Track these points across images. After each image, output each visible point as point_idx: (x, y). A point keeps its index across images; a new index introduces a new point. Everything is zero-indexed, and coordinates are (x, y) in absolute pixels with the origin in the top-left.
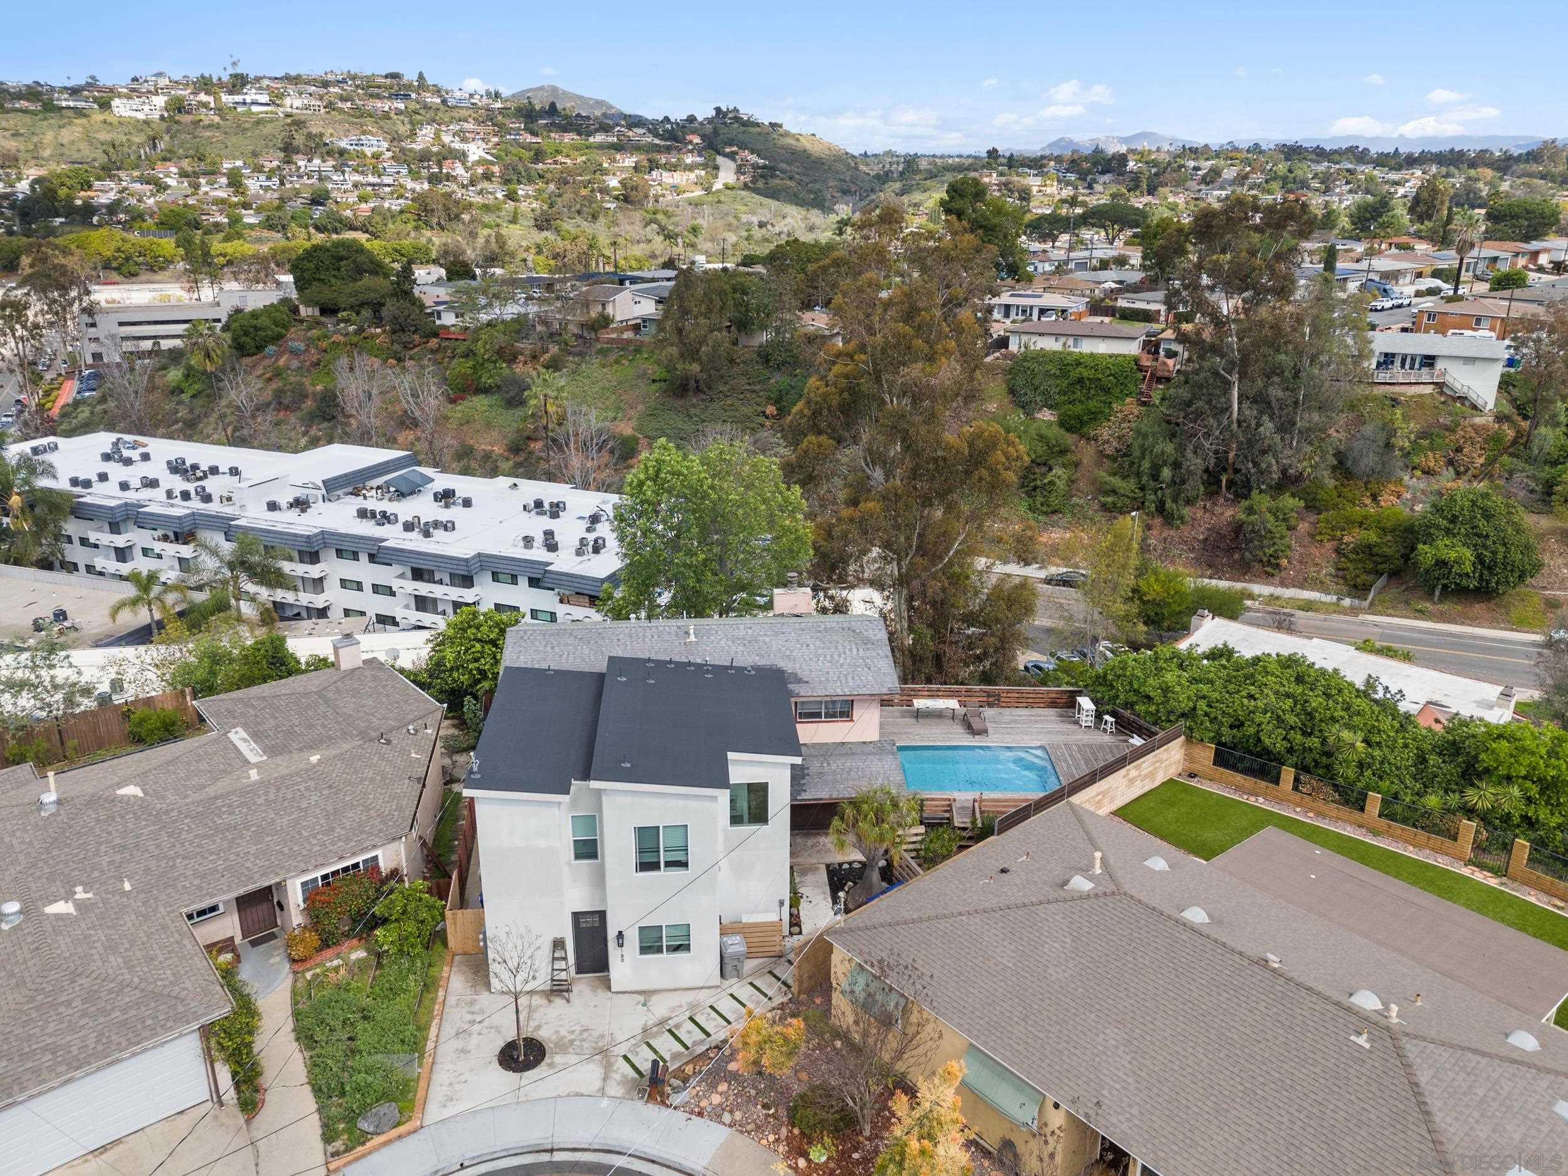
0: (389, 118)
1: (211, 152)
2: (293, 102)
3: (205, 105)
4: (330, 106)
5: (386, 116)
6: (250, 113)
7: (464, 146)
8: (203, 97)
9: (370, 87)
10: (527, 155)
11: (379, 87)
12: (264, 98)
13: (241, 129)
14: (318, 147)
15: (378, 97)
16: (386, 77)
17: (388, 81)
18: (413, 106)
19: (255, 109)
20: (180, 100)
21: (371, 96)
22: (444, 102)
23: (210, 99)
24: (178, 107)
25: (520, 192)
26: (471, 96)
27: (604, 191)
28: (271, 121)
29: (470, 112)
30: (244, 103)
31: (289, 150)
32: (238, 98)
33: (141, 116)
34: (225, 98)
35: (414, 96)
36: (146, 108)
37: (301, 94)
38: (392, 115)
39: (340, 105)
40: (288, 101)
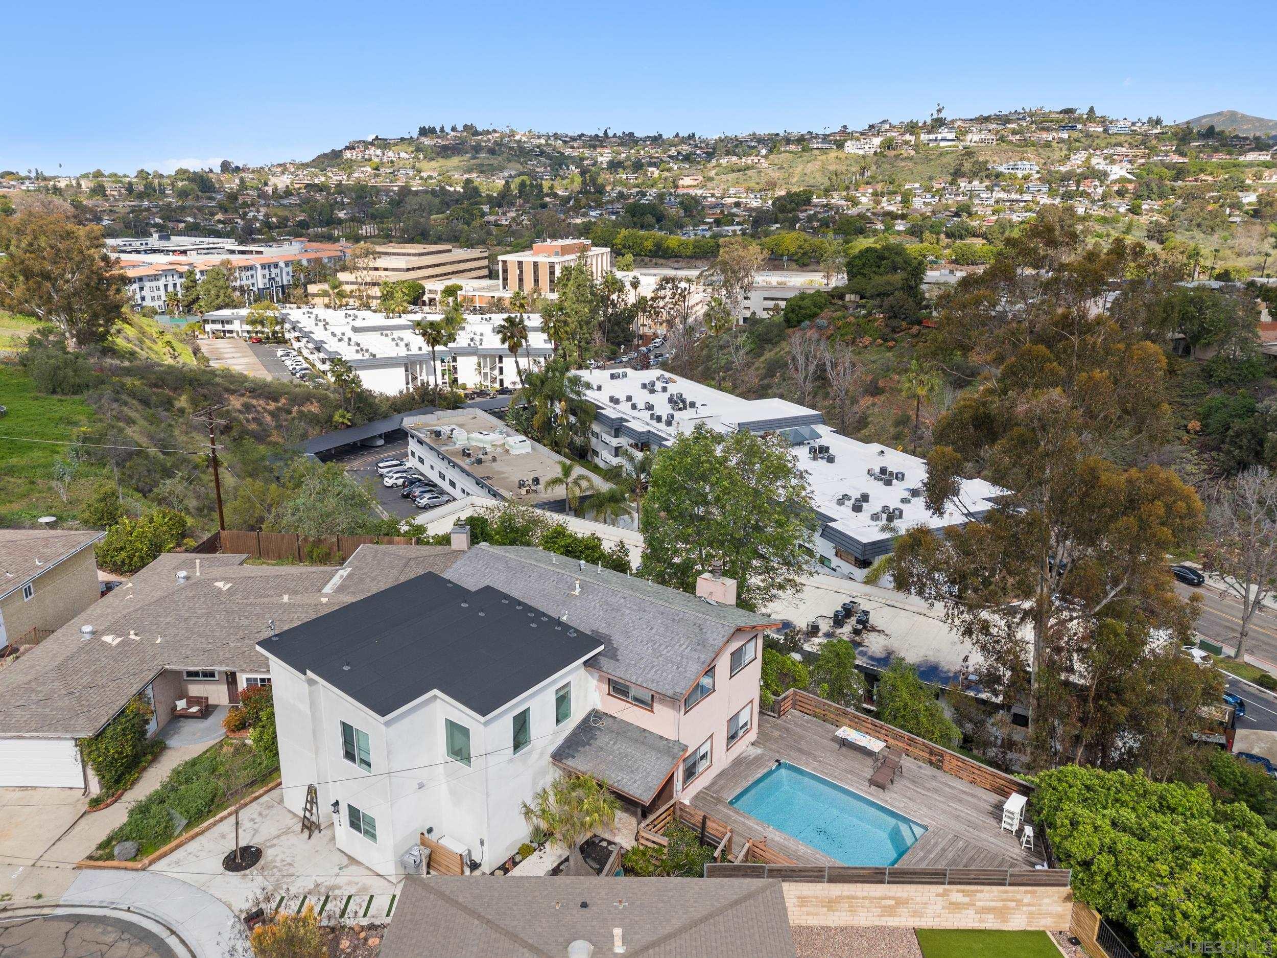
0: (1050, 146)
1: (900, 177)
2: (973, 138)
3: (907, 143)
4: (1002, 139)
5: (1048, 145)
6: (938, 147)
7: (1108, 168)
8: (907, 137)
9: (1042, 121)
10: (1167, 173)
11: (1051, 121)
12: (951, 136)
13: (928, 160)
14: (981, 171)
15: (1047, 129)
16: (1061, 112)
17: (1061, 116)
18: (1075, 135)
19: (942, 144)
20: (891, 140)
21: (1043, 129)
22: (1106, 131)
23: (912, 138)
24: (888, 145)
25: (1144, 207)
26: (1134, 124)
27: (1236, 205)
28: (952, 152)
29: (1128, 138)
30: (936, 140)
31: (957, 174)
32: (932, 137)
33: (861, 152)
34: (924, 137)
35: (1079, 127)
36: (867, 146)
37: (981, 130)
38: (1054, 144)
39: (1011, 138)
40: (969, 137)
